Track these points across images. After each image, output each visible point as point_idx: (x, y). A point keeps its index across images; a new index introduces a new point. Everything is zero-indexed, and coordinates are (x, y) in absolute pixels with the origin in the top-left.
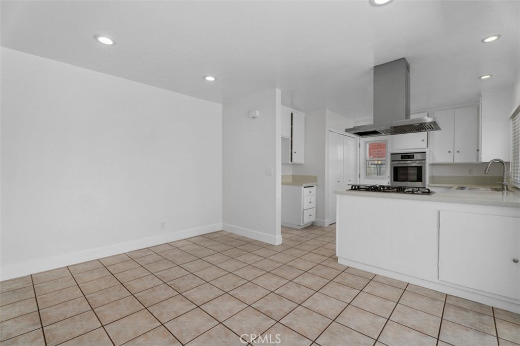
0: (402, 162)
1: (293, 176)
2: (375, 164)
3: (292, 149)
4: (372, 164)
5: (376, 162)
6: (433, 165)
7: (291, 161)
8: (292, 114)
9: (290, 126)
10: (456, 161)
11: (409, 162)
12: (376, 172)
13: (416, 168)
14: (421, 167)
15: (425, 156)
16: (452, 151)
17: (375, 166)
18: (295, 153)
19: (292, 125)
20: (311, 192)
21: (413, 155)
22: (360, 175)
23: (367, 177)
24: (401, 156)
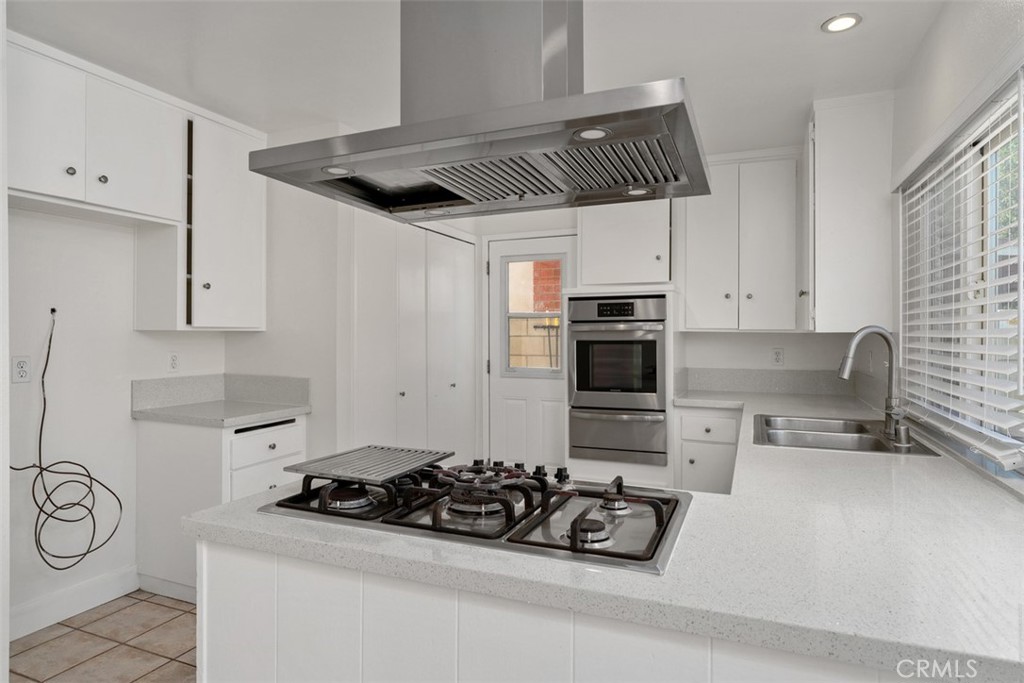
0: (603, 327)
1: (225, 375)
2: (544, 327)
3: (189, 271)
4: (535, 327)
5: (547, 322)
6: (686, 336)
7: (189, 321)
8: (190, 124)
9: (185, 176)
10: (745, 326)
11: (622, 326)
12: (547, 352)
13: (640, 347)
14: (653, 343)
15: (662, 309)
16: (734, 295)
17: (544, 332)
18: (207, 286)
19: (190, 171)
20: (273, 447)
21: (632, 304)
22: (489, 366)
23: (509, 371)
24: (599, 305)
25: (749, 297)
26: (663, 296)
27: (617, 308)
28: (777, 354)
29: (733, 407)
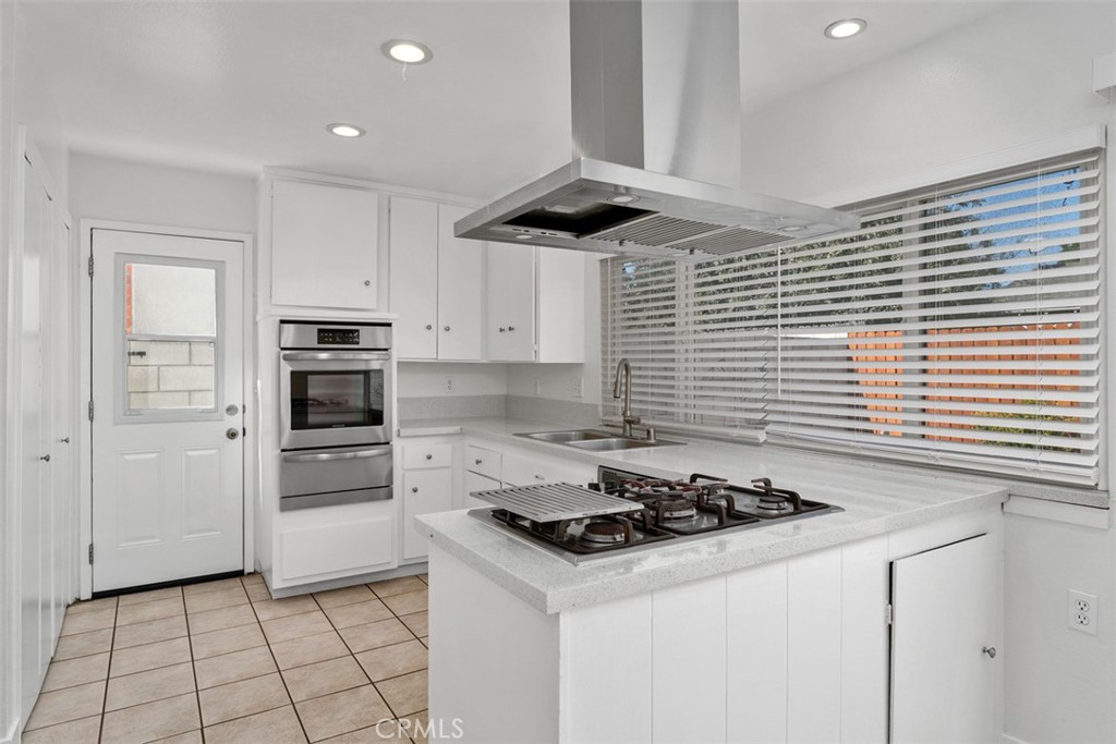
0: (324, 355)
10: (444, 356)
13: (360, 376)
15: (389, 338)
16: (434, 327)
21: (358, 331)
22: (91, 410)
23: (131, 414)
24: (320, 331)
25: (447, 329)
26: (389, 325)
27: (338, 334)
28: (450, 382)
29: (451, 432)
